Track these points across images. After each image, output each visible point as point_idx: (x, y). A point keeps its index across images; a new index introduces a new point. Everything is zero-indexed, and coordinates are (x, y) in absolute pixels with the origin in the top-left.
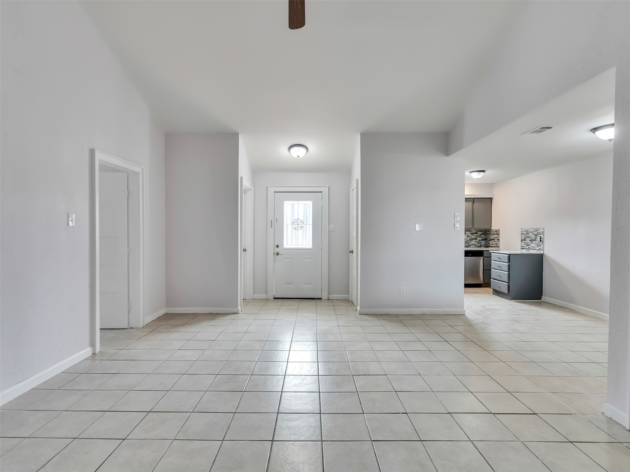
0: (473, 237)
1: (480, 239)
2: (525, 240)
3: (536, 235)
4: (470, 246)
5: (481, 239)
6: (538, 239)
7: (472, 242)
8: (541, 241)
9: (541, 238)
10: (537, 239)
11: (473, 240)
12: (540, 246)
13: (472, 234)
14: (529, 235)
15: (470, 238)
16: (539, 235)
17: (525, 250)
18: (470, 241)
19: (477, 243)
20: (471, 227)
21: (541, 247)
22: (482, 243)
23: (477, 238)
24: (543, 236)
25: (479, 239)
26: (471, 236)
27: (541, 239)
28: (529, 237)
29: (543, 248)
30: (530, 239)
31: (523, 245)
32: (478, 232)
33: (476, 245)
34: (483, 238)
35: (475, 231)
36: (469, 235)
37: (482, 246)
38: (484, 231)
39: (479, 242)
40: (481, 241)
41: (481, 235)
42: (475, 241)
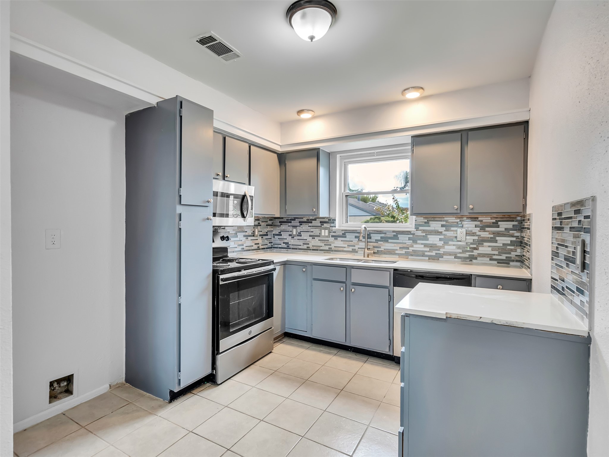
0: (485, 234)
1: (507, 240)
2: (557, 253)
3: (576, 234)
4: (476, 259)
5: (509, 242)
7: (480, 248)
8: (584, 266)
9: (584, 252)
11: (485, 244)
13: (482, 228)
15: (476, 238)
18: (475, 246)
19: (496, 253)
20: (456, 210)
23: (497, 238)
24: (592, 242)
25: (502, 240)
26: (478, 233)
27: (584, 257)
28: (564, 244)
30: (566, 252)
31: (555, 272)
32: (499, 223)
33: (495, 257)
34: (516, 239)
35: (491, 219)
36: (473, 231)
37: (513, 261)
38: (519, 218)
39: (503, 250)
40: (509, 247)
41: (511, 232)
42: (489, 246)
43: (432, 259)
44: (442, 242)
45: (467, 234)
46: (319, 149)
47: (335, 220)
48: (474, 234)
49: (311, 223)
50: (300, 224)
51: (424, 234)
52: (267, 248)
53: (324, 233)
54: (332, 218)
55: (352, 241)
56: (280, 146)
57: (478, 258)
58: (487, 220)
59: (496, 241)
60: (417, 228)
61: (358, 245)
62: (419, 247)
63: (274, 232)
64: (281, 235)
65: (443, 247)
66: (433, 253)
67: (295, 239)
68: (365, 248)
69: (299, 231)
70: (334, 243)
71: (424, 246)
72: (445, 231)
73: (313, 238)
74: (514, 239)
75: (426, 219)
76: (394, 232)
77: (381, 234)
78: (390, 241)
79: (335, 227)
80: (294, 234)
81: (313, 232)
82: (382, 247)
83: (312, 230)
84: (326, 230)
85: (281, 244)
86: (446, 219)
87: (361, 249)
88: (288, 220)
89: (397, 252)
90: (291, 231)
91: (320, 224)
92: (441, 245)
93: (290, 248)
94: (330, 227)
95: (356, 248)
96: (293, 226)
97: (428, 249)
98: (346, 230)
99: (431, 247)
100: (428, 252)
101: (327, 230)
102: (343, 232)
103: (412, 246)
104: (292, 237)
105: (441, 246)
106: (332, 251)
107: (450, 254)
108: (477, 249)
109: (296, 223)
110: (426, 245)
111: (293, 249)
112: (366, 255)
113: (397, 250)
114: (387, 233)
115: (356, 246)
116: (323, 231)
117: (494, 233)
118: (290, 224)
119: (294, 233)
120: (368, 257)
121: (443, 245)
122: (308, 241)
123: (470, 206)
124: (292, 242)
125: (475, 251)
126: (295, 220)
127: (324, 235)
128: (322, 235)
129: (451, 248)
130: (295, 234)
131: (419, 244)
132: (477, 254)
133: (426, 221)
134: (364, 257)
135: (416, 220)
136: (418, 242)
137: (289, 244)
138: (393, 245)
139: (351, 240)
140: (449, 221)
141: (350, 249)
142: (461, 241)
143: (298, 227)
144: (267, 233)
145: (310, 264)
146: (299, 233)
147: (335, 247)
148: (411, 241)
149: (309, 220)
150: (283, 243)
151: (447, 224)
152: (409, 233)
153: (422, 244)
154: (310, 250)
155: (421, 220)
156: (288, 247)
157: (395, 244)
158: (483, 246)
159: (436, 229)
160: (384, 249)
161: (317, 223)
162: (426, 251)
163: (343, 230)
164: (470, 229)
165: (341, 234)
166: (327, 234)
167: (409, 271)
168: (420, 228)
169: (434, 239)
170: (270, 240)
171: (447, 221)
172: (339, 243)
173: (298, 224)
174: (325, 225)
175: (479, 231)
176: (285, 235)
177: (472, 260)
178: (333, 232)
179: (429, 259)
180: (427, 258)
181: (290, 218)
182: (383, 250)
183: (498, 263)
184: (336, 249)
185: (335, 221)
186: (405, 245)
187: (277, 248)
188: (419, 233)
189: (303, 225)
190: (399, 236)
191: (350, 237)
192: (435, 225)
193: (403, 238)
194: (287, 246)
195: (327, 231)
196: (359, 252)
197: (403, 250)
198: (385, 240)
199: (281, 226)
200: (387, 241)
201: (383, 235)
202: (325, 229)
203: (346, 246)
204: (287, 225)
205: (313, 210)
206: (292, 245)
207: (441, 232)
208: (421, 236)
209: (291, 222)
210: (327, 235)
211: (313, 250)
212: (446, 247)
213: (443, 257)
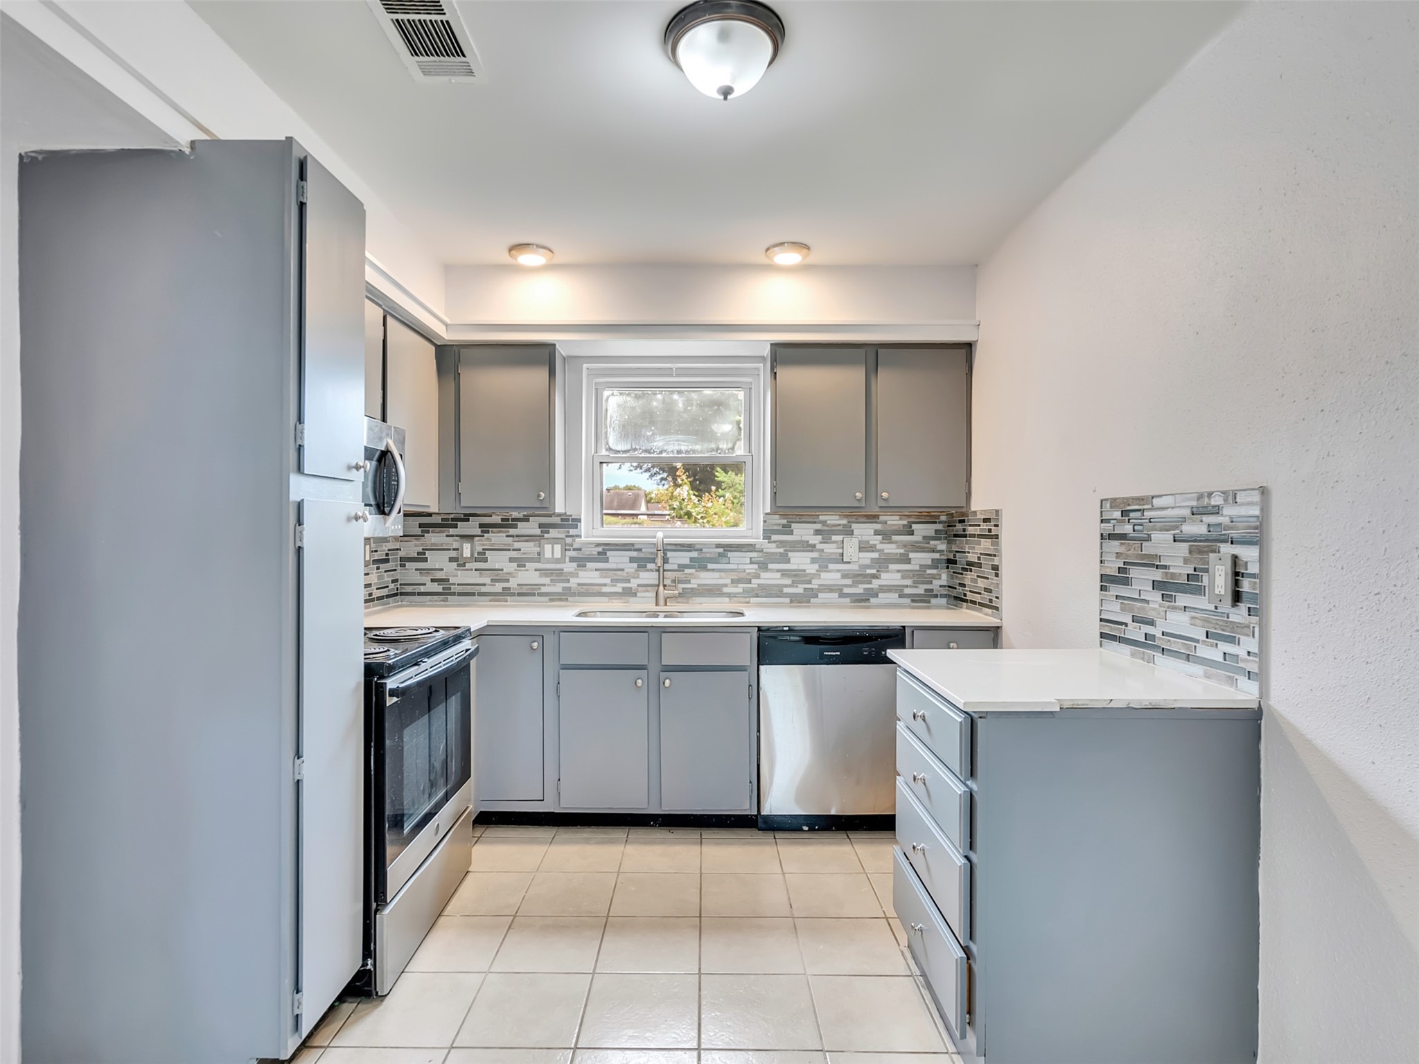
0: (890, 549)
1: (926, 558)
2: (1121, 578)
3: (1203, 547)
4: (876, 595)
5: (930, 563)
6: (1220, 580)
7: (883, 575)
8: (1237, 597)
9: (1237, 576)
10: (1205, 581)
11: (891, 566)
12: (1232, 640)
13: (886, 535)
14: (1148, 548)
15: (875, 555)
16: (1227, 550)
17: (1127, 649)
18: (874, 571)
20: (859, 500)
21: (1240, 651)
22: (935, 582)
23: (912, 555)
24: (1263, 559)
25: (918, 559)
26: (879, 547)
27: (1236, 583)
28: (1152, 562)
29: (1262, 654)
30: (1158, 575)
31: (1115, 610)
32: (914, 526)
34: (941, 555)
35: (900, 519)
36: (871, 542)
37: (936, 596)
38: (943, 518)
39: (920, 576)
40: (929, 571)
41: (932, 542)
42: (898, 571)
43: (799, 601)
44: (816, 566)
45: (861, 549)
46: (554, 345)
47: (579, 520)
48: (872, 548)
49: (515, 527)
50: (482, 532)
51: (781, 550)
52: (388, 596)
53: (552, 551)
54: (571, 516)
55: (623, 570)
56: (446, 325)
57: (880, 595)
58: (895, 521)
59: (909, 561)
60: (767, 535)
61: (638, 577)
62: (770, 578)
63: (401, 554)
64: (426, 560)
65: (817, 575)
66: (799, 590)
67: (467, 570)
68: (658, 585)
69: (479, 549)
70: (575, 575)
71: (782, 575)
72: (821, 543)
73: (518, 566)
74: (937, 556)
75: (785, 519)
76: (718, 546)
77: (691, 551)
78: (710, 566)
79: (579, 536)
80: (465, 556)
81: (520, 550)
82: (692, 581)
83: (517, 545)
84: (555, 546)
85: (425, 584)
86: (821, 518)
87: (644, 588)
88: (447, 520)
89: (725, 590)
90: (458, 549)
91: (538, 531)
92: (814, 572)
93: (453, 594)
94: (567, 536)
95: (633, 584)
96: (462, 536)
97: (788, 581)
98: (609, 544)
99: (796, 575)
100: (790, 586)
101: (559, 546)
102: (600, 549)
103: (758, 577)
104: (458, 565)
105: (814, 574)
106: (574, 595)
107: (830, 589)
108: (877, 578)
109: (471, 527)
110: (784, 573)
111: (460, 594)
112: (661, 601)
113: (726, 585)
114: (704, 550)
115: (632, 580)
116: (548, 548)
117: (905, 546)
118: (452, 531)
119: (467, 553)
120: (666, 605)
121: (817, 571)
122: (507, 574)
123: (883, 494)
124: (459, 577)
125: (874, 581)
126: (468, 520)
127: (550, 556)
128: (546, 556)
129: (832, 577)
130: (469, 556)
131: (772, 570)
132: (877, 586)
133: (785, 522)
134: (657, 605)
135: (765, 522)
136: (770, 566)
137: (451, 582)
138: (717, 575)
139: (620, 566)
140: (828, 522)
141: (618, 588)
142: (849, 563)
143: (476, 538)
144: (387, 555)
145: (553, 629)
146: (479, 553)
147: (579, 584)
148: (756, 566)
149: (508, 520)
150: (433, 580)
151: (825, 528)
152: (750, 548)
153: (778, 571)
154: (513, 595)
155: (777, 520)
156: (446, 592)
157: (722, 574)
158: (888, 572)
159: (804, 538)
160: (699, 585)
161: (531, 528)
162: (786, 586)
163: (598, 545)
164: (865, 538)
165: (596, 553)
166: (558, 554)
167: (785, 629)
168: (774, 537)
169: (800, 561)
170: (393, 575)
171: (824, 523)
172: (589, 575)
173: (478, 531)
174: (554, 533)
175: (881, 543)
176: (437, 560)
177: (869, 599)
178: (574, 550)
179: (791, 602)
180: (788, 600)
181: (452, 516)
182: (696, 586)
183: (913, 601)
184: (583, 589)
185: (579, 524)
186: (742, 575)
187: (413, 594)
188: (772, 548)
189: (492, 532)
190: (730, 554)
191: (618, 559)
192: (802, 532)
193: (740, 561)
194: (444, 589)
195: (558, 548)
196: (638, 594)
197: (740, 585)
198: (700, 564)
199: (426, 535)
200: (705, 568)
201: (695, 554)
202: (555, 541)
203: (608, 581)
204: (445, 534)
205: (539, 496)
206: (458, 585)
207: (814, 546)
208: (776, 553)
209: (456, 526)
210: (560, 557)
211: (520, 594)
212: (823, 575)
213: (817, 597)
